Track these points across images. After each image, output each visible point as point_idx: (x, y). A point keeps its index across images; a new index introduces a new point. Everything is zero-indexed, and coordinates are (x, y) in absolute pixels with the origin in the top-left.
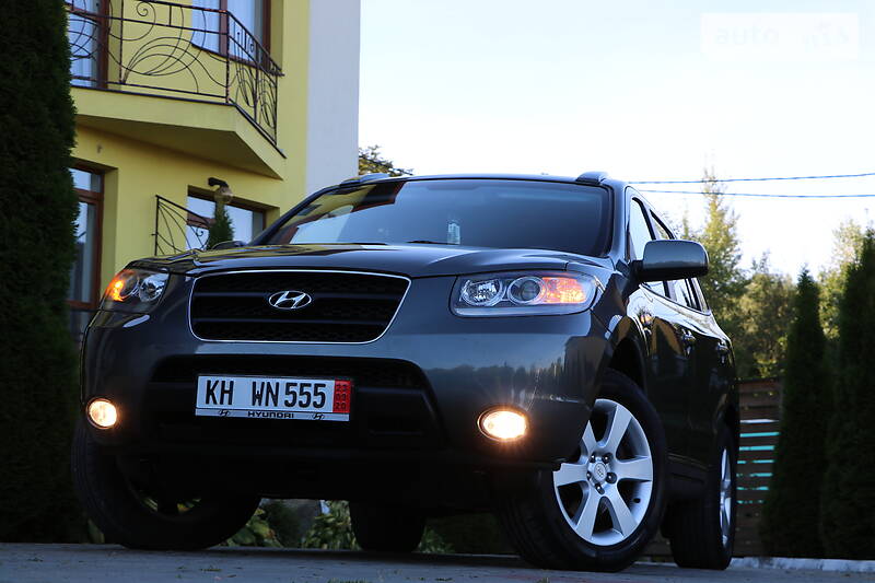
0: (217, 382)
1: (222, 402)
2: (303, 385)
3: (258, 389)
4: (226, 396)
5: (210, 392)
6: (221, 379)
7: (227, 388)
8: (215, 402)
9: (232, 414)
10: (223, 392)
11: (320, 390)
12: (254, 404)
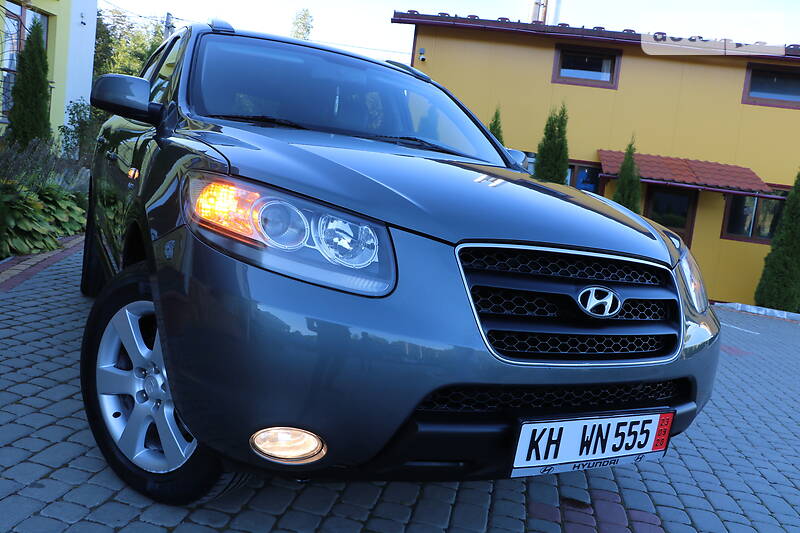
0: (545, 430)
1: (546, 457)
2: (633, 424)
3: (588, 434)
4: (553, 447)
5: (534, 445)
6: (548, 426)
7: (554, 438)
8: (538, 458)
9: (556, 470)
10: (550, 442)
11: (647, 427)
12: (581, 454)
